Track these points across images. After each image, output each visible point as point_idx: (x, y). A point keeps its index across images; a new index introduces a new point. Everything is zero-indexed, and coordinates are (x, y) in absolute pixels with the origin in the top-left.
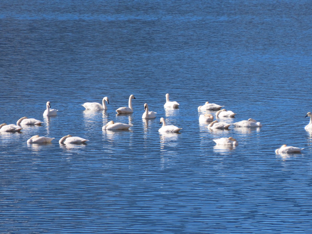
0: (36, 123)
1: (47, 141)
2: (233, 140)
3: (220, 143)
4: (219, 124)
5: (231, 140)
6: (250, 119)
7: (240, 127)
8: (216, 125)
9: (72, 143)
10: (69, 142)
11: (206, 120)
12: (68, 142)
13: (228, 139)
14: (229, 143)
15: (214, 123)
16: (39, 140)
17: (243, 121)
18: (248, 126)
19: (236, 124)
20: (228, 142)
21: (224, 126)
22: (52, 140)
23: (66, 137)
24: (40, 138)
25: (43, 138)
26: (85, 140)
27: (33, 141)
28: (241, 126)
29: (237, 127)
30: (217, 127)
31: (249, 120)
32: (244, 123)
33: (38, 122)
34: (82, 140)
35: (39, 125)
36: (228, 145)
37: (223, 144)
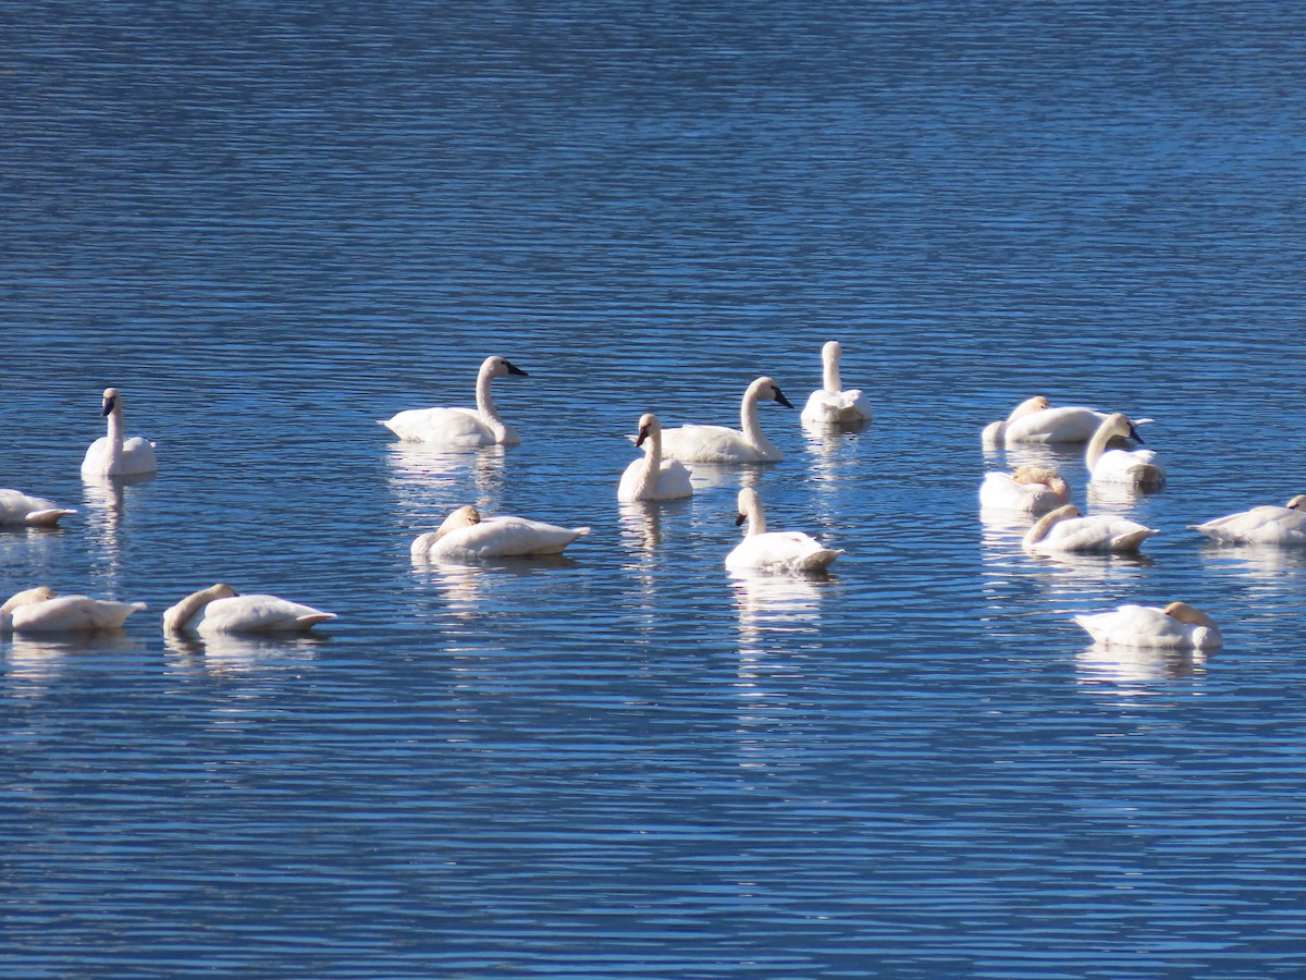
0: (30, 516)
1: (100, 622)
2: (1189, 617)
3: (1114, 638)
4: (1082, 527)
5: (1177, 622)
6: (1300, 497)
7: (1239, 543)
8: (1068, 533)
9: (243, 631)
10: (223, 626)
11: (1027, 501)
12: (215, 627)
13: (1161, 611)
14: (1170, 639)
15: (1056, 519)
16: (54, 616)
17: (1259, 508)
18: (1290, 537)
19: (1219, 528)
20: (1163, 633)
21: (1114, 541)
22: (129, 613)
23: (206, 595)
24: (59, 602)
25: (75, 604)
26: (314, 612)
27: (16, 622)
28: (1246, 538)
29: (1226, 544)
30: (1071, 541)
31: (1292, 502)
32: (1262, 524)
33: (40, 508)
34: (305, 612)
35: (48, 524)
36: (1165, 648)
37: (1135, 643)
